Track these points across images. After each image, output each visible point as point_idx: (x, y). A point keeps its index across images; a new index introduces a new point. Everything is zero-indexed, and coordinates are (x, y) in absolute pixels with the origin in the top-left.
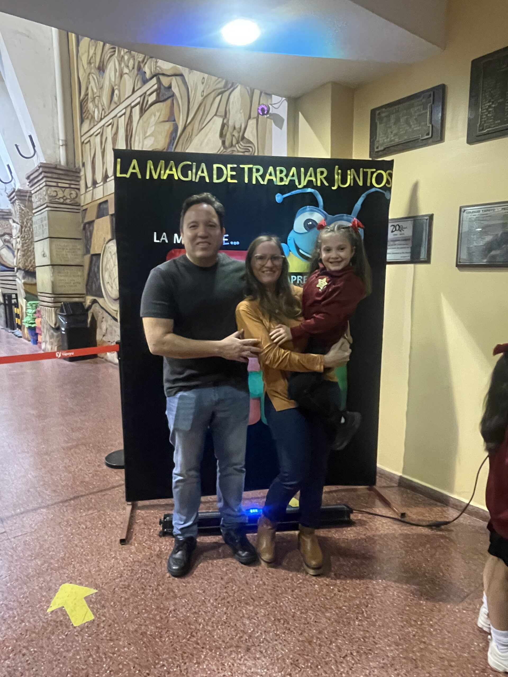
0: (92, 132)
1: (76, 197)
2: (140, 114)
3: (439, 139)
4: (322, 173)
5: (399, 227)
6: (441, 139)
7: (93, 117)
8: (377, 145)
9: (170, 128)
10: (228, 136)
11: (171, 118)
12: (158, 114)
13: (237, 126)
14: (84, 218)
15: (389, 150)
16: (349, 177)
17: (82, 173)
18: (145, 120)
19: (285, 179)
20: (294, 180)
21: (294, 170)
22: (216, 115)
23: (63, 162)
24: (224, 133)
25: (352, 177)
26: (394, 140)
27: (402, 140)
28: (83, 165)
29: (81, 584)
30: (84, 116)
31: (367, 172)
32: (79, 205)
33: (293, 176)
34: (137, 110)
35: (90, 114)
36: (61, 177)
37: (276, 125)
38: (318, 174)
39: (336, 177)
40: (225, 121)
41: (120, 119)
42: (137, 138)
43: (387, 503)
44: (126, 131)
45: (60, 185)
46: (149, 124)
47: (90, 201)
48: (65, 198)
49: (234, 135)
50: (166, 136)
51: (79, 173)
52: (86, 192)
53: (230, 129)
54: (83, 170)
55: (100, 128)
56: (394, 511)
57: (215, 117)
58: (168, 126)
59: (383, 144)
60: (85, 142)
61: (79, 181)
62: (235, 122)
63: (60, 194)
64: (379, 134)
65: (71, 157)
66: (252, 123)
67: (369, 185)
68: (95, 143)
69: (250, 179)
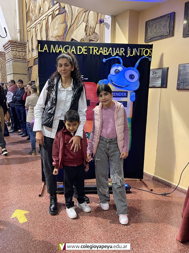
0: (31, 26)
1: (25, 55)
2: (52, 19)
3: (172, 35)
4: (122, 50)
5: (155, 72)
6: (173, 35)
7: (32, 20)
8: (147, 38)
9: (64, 26)
10: (88, 31)
11: (65, 22)
12: (59, 20)
13: (92, 27)
14: (28, 65)
15: (152, 39)
16: (134, 52)
17: (27, 45)
18: (54, 22)
19: (107, 52)
20: (111, 53)
21: (111, 48)
22: (83, 21)
23: (19, 40)
24: (87, 30)
25: (135, 52)
26: (154, 35)
27: (157, 35)
28: (28, 41)
29: (23, 210)
30: (28, 19)
31: (141, 49)
32: (26, 59)
33: (110, 51)
34: (50, 17)
35: (30, 18)
36: (18, 46)
37: (106, 28)
38: (121, 50)
39: (128, 51)
40: (87, 24)
41: (43, 21)
42: (50, 30)
43: (146, 186)
44: (46, 26)
45: (17, 50)
46: (56, 24)
47: (31, 58)
48: (20, 56)
49: (90, 31)
50: (63, 30)
51: (26, 45)
52: (29, 53)
53: (89, 28)
54: (27, 43)
55: (35, 25)
56: (149, 189)
57: (83, 22)
58: (64, 25)
59: (150, 36)
60: (28, 31)
61: (26, 49)
62: (91, 25)
63: (18, 55)
64: (149, 33)
65: (22, 37)
66: (98, 25)
67: (142, 55)
68: (33, 31)
69: (93, 52)
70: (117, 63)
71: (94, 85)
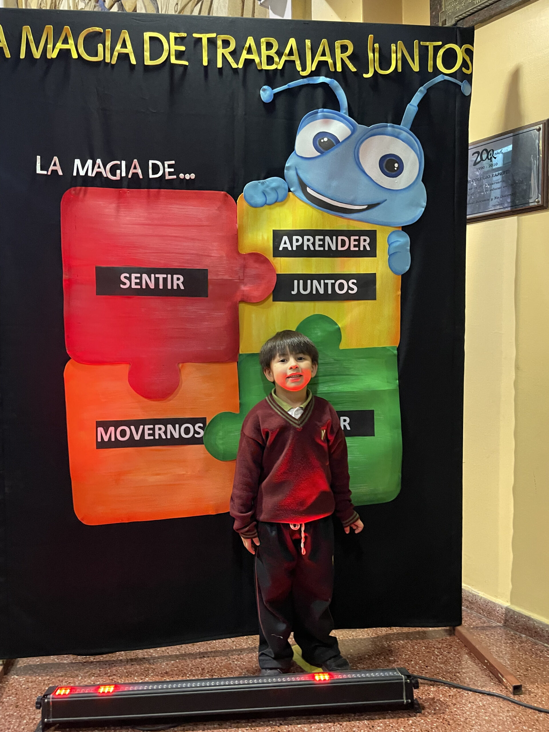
4: (344, 49)
5: (488, 153)
16: (394, 56)
19: (276, 59)
20: (294, 62)
21: (292, 42)
25: (399, 55)
26: (472, 3)
31: (427, 47)
33: (291, 53)
38: (338, 51)
39: (371, 55)
43: (485, 663)
56: (501, 681)
59: (454, 14)
64: (446, 1)
67: (430, 70)
69: (212, 59)
70: (324, 107)
71: (225, 201)
